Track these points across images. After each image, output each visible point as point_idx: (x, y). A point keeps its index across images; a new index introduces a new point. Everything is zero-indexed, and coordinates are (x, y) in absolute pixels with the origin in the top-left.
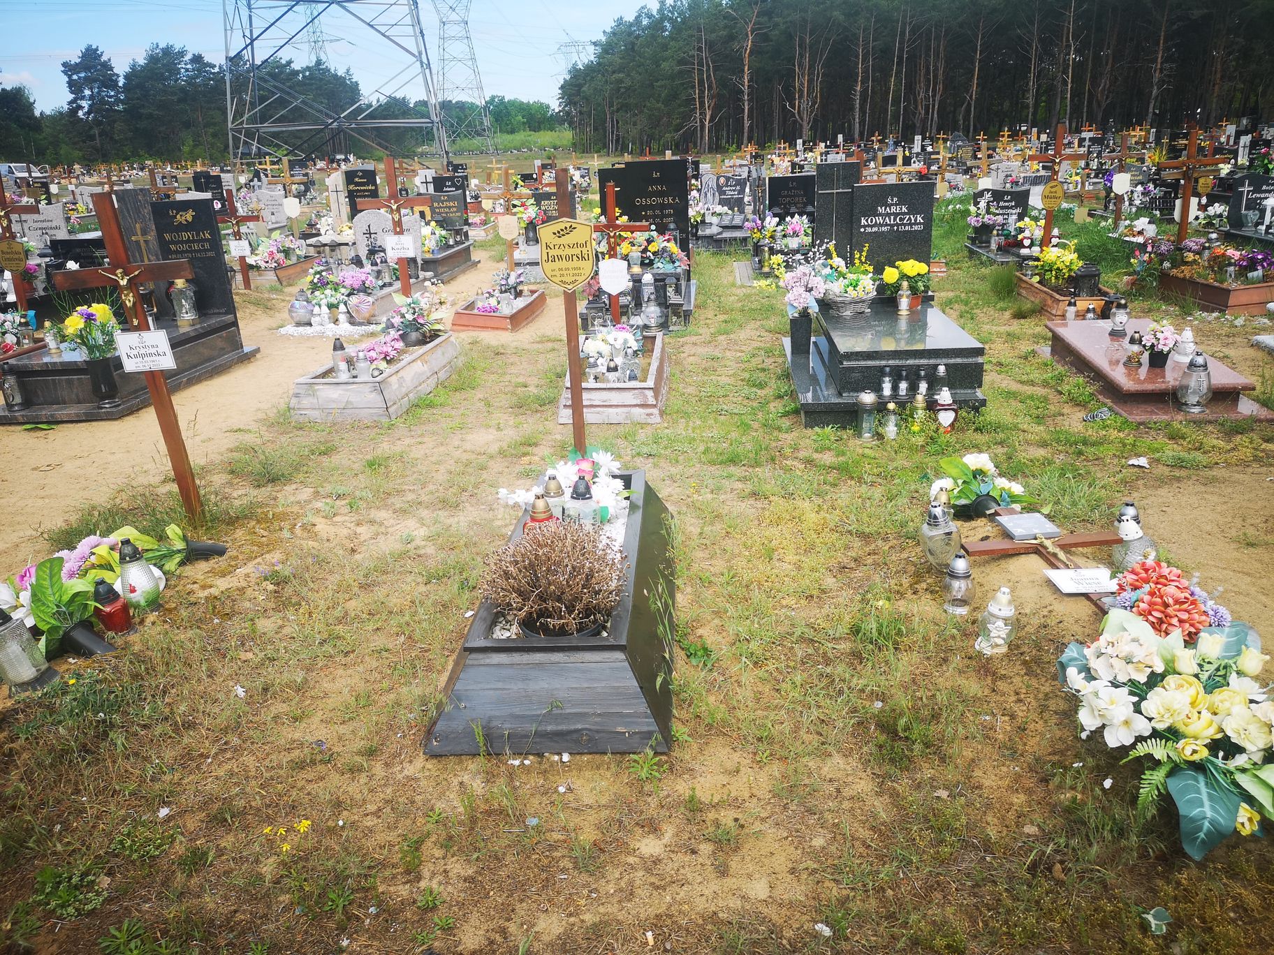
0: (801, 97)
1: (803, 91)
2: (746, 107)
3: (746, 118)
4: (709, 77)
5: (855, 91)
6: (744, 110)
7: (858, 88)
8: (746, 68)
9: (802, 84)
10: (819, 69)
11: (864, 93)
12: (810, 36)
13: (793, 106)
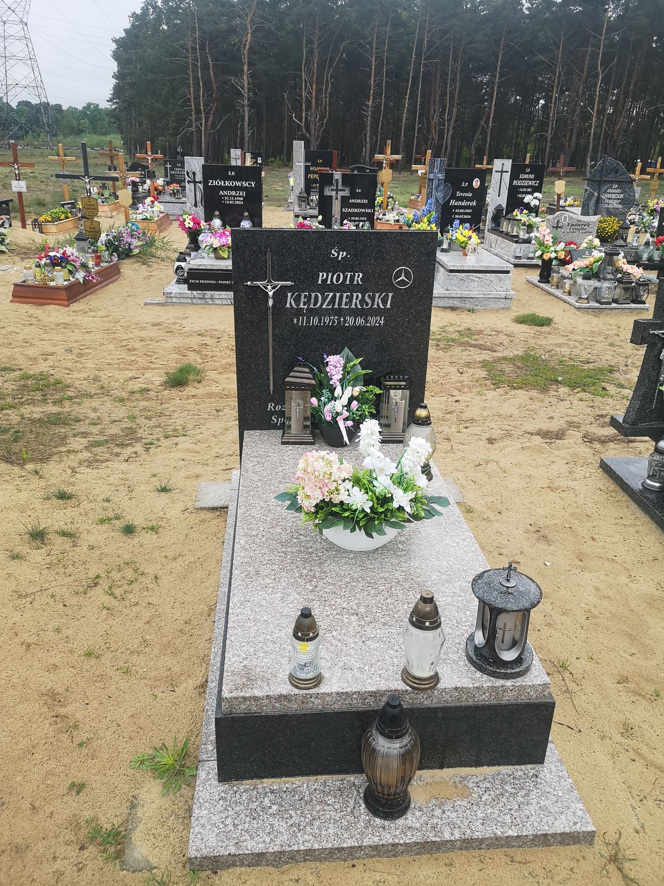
0: (309, 107)
1: (310, 102)
2: (247, 113)
3: (246, 126)
5: (367, 106)
6: (243, 116)
7: (371, 101)
8: (246, 67)
9: (310, 93)
10: (328, 74)
11: (377, 108)
12: (319, 40)
13: (300, 120)
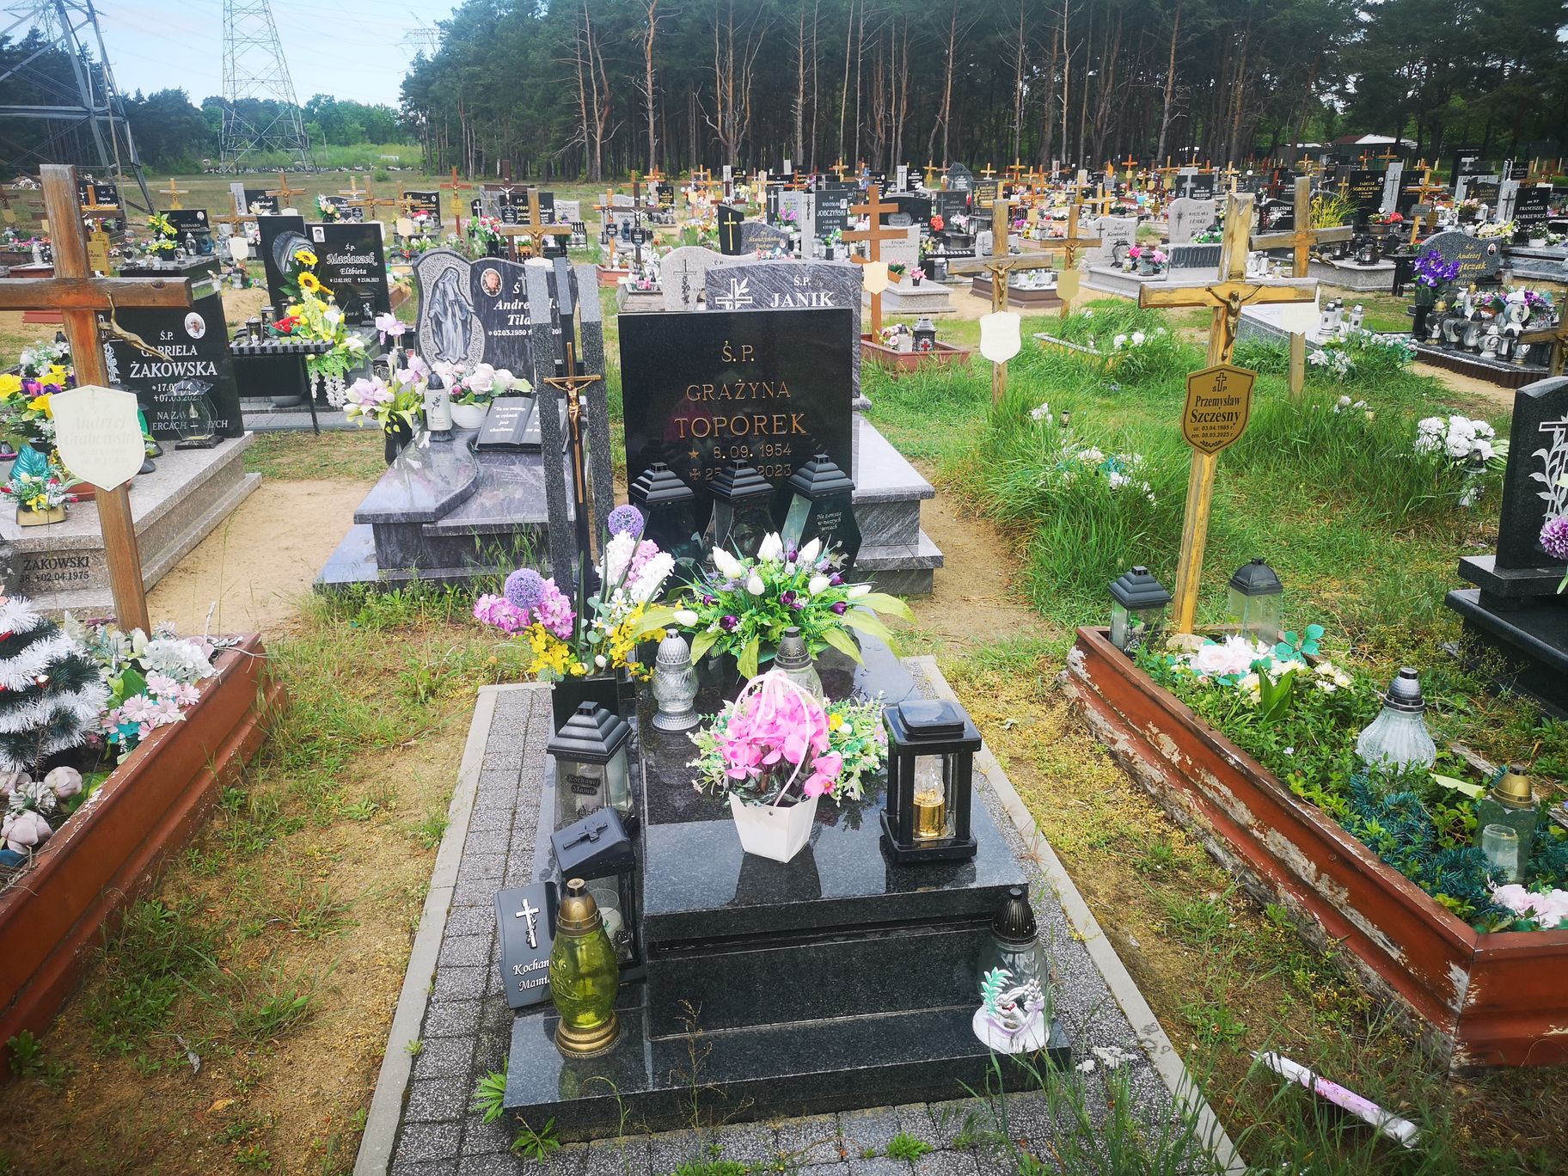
0: (724, 108)
1: (727, 102)
2: (652, 120)
3: (651, 134)
4: (598, 75)
5: (796, 104)
6: (648, 123)
7: (800, 101)
8: (649, 65)
9: (725, 92)
10: (747, 70)
11: (808, 107)
12: (734, 27)
13: (715, 122)
